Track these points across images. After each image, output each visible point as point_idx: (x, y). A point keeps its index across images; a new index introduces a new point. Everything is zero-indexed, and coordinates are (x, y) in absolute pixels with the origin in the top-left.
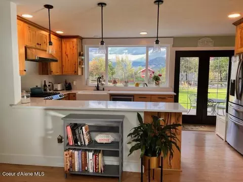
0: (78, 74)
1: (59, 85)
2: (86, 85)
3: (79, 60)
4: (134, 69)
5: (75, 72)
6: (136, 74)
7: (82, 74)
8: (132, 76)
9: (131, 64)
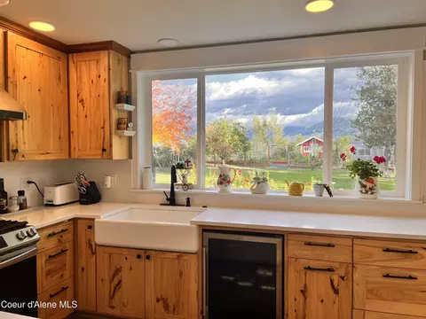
0: (111, 158)
1: (58, 189)
2: (142, 188)
3: (115, 115)
4: (288, 140)
5: (104, 150)
6: (291, 148)
7: (130, 156)
8: (283, 154)
9: (281, 130)
